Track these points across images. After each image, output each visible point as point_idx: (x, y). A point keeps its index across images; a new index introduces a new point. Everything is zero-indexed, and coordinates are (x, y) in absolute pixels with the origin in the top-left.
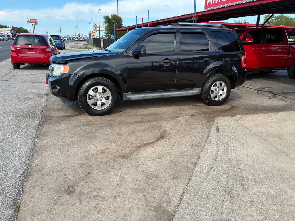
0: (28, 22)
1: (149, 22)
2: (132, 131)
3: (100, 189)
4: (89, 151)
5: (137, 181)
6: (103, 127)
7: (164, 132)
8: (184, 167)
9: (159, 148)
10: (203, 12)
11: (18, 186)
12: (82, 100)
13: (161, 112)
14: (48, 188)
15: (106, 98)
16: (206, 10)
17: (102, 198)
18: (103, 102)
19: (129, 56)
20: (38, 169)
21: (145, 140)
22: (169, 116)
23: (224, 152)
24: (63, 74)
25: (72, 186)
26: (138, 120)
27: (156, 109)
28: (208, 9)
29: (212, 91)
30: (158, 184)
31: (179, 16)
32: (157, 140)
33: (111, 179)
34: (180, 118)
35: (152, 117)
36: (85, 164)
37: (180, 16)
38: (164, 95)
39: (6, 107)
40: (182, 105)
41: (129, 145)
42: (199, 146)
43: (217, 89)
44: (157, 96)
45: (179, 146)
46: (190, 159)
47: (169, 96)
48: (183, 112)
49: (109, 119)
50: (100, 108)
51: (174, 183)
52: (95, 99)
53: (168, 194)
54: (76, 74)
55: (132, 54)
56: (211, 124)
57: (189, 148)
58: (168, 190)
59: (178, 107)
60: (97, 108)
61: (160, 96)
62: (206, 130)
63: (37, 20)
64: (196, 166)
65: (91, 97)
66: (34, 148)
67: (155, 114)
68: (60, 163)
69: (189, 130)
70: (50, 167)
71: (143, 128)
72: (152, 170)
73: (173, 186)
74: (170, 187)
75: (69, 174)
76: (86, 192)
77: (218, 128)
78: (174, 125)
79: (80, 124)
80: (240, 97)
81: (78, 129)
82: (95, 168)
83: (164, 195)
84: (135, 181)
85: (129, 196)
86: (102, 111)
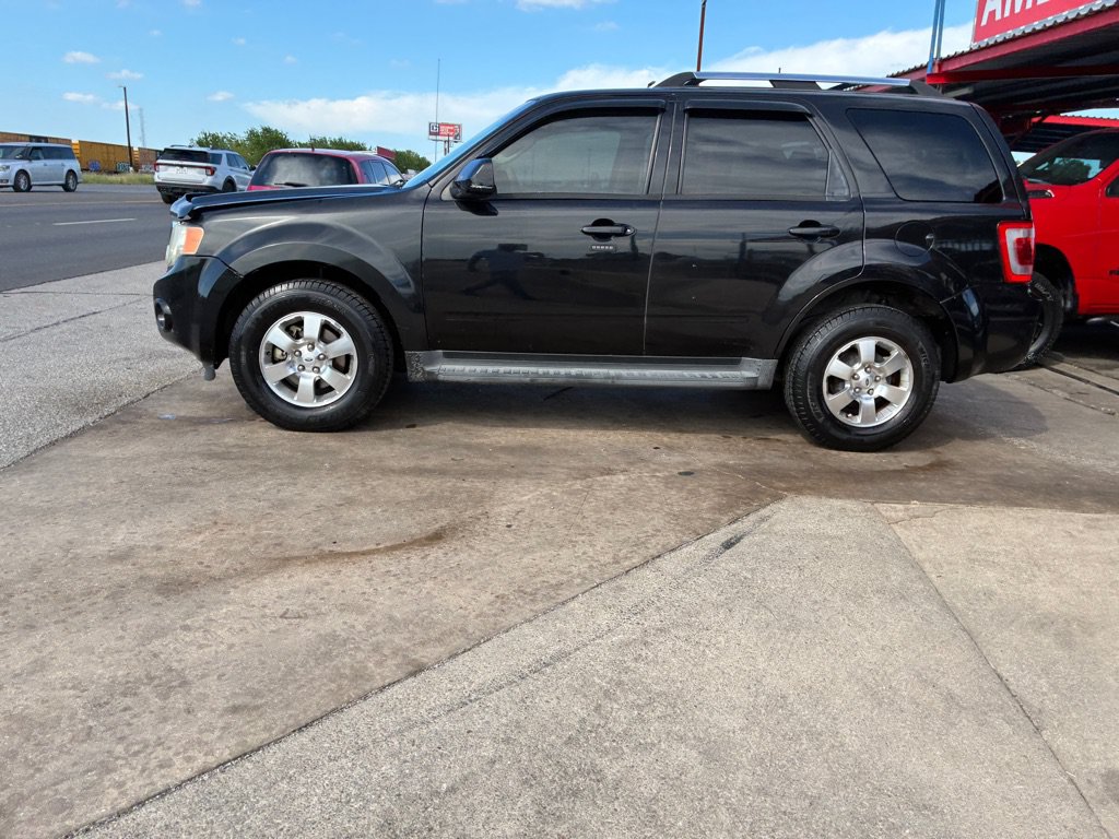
0: (431, 134)
7: (470, 520)
8: (346, 671)
9: (358, 577)
10: (963, 54)
12: (238, 362)
13: (569, 447)
15: (338, 365)
16: (976, 45)
18: (322, 380)
19: (439, 201)
21: (348, 540)
22: (580, 464)
23: (626, 645)
24: (181, 259)
28: (985, 42)
29: (834, 380)
32: (394, 548)
34: (619, 477)
35: (504, 461)
41: (259, 547)
42: (540, 598)
43: (863, 375)
45: (452, 585)
46: (423, 643)
48: (661, 457)
50: (312, 402)
52: (290, 364)
54: (221, 261)
55: (454, 196)
56: (726, 520)
57: (484, 597)
59: (669, 438)
60: (299, 400)
62: (665, 539)
63: (459, 126)
64: (409, 681)
69: (585, 529)
71: (407, 496)
72: (196, 658)
77: (739, 539)
78: (553, 501)
81: (168, 464)
86: (314, 413)
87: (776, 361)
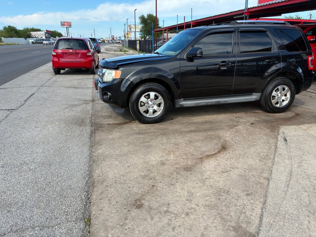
0: (61, 25)
1: (192, 21)
2: (188, 141)
3: (169, 204)
4: (149, 162)
5: (207, 197)
6: (158, 136)
7: (224, 142)
8: (256, 182)
9: (224, 160)
10: (256, 7)
11: (84, 198)
12: (133, 107)
13: (217, 120)
14: (115, 201)
15: (158, 105)
16: (260, 5)
17: (174, 214)
18: (154, 109)
19: (183, 59)
20: (100, 180)
21: (206, 151)
22: (226, 125)
23: (299, 167)
24: (114, 80)
25: (139, 200)
26: (193, 128)
27: (210, 116)
28: (262, 4)
29: (274, 97)
30: (231, 201)
31: (227, 13)
32: (219, 152)
33: (178, 194)
34: (240, 127)
35: (208, 126)
36: (148, 176)
37: (229, 13)
38: (220, 102)
39: (55, 114)
40: (238, 112)
41: (189, 156)
42: (268, 159)
43: (279, 95)
44: (212, 102)
45: (246, 159)
46: (261, 173)
47: (225, 102)
48: (241, 120)
49: (162, 127)
50: (152, 116)
51: (249, 201)
52: (147, 106)
53: (245, 213)
54: (128, 80)
55: (187, 57)
56: (276, 134)
57: (257, 161)
58: (244, 208)
59: (235, 115)
60: (149, 116)
61: (215, 102)
62: (272, 141)
63: (70, 22)
64: (270, 182)
65: (142, 104)
66: (91, 157)
67: (210, 122)
68: (122, 175)
69: (252, 141)
70: (112, 179)
71: (201, 138)
72: (221, 184)
73: (249, 204)
74: (245, 205)
75: (133, 187)
76: (155, 207)
77: (285, 138)
78: (235, 135)
79: (132, 132)
80: (303, 103)
81: (132, 137)
82: (159, 181)
83: (241, 214)
84: (205, 197)
85: (202, 213)
86: (154, 119)
87: (261, 93)
